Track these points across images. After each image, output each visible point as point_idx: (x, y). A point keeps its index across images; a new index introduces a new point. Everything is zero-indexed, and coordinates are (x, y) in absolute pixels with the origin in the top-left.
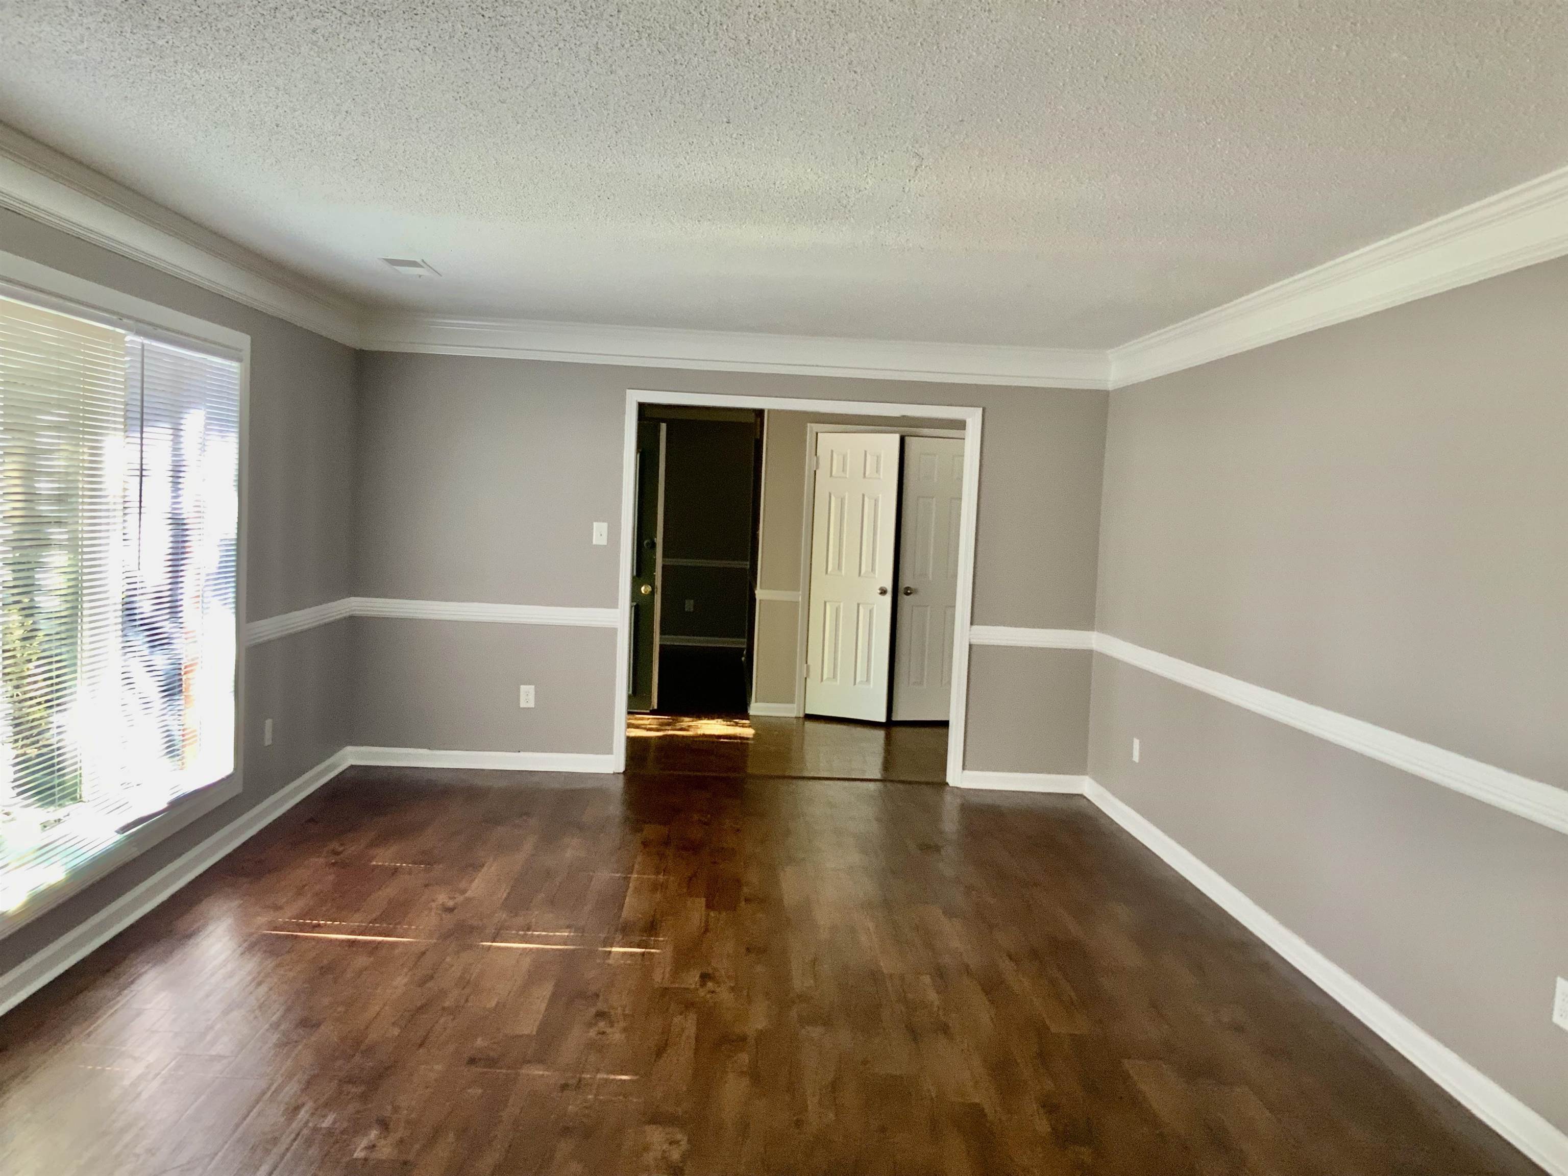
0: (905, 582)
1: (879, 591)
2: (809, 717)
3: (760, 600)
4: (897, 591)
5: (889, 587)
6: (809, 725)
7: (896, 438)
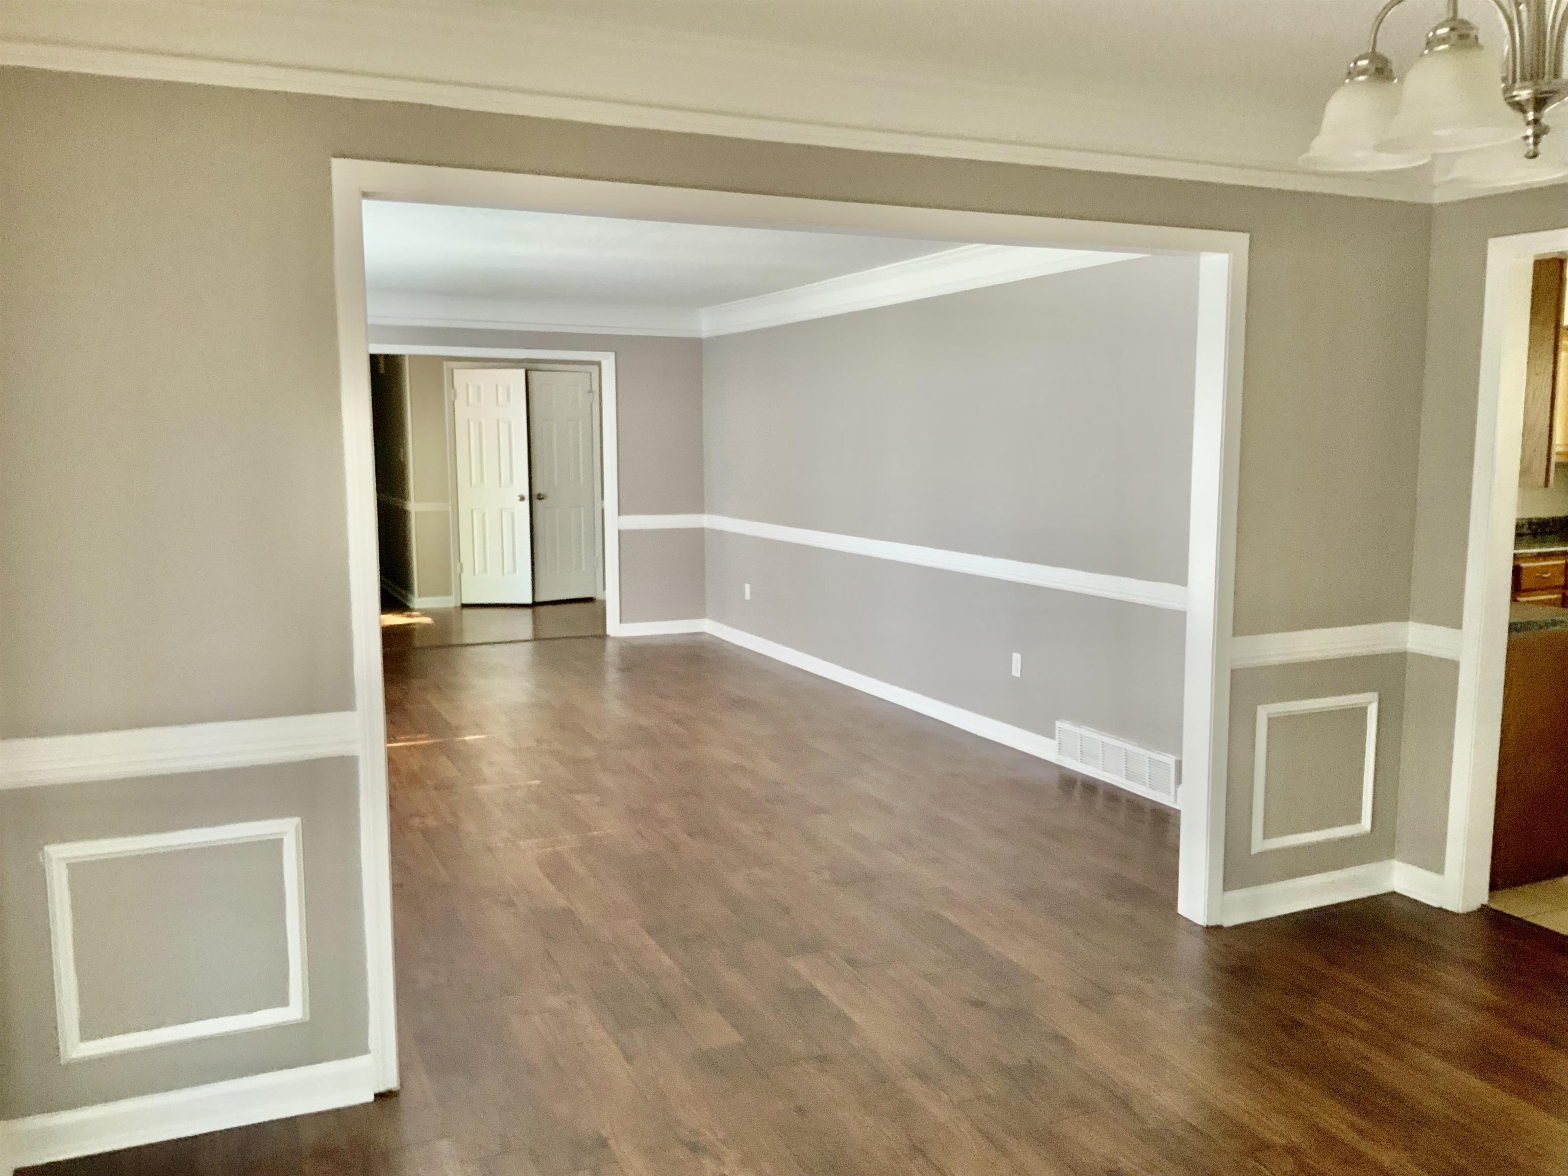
0: (536, 491)
1: (519, 498)
2: (465, 606)
3: (416, 513)
4: (534, 497)
5: (526, 494)
6: (466, 612)
7: (523, 371)
